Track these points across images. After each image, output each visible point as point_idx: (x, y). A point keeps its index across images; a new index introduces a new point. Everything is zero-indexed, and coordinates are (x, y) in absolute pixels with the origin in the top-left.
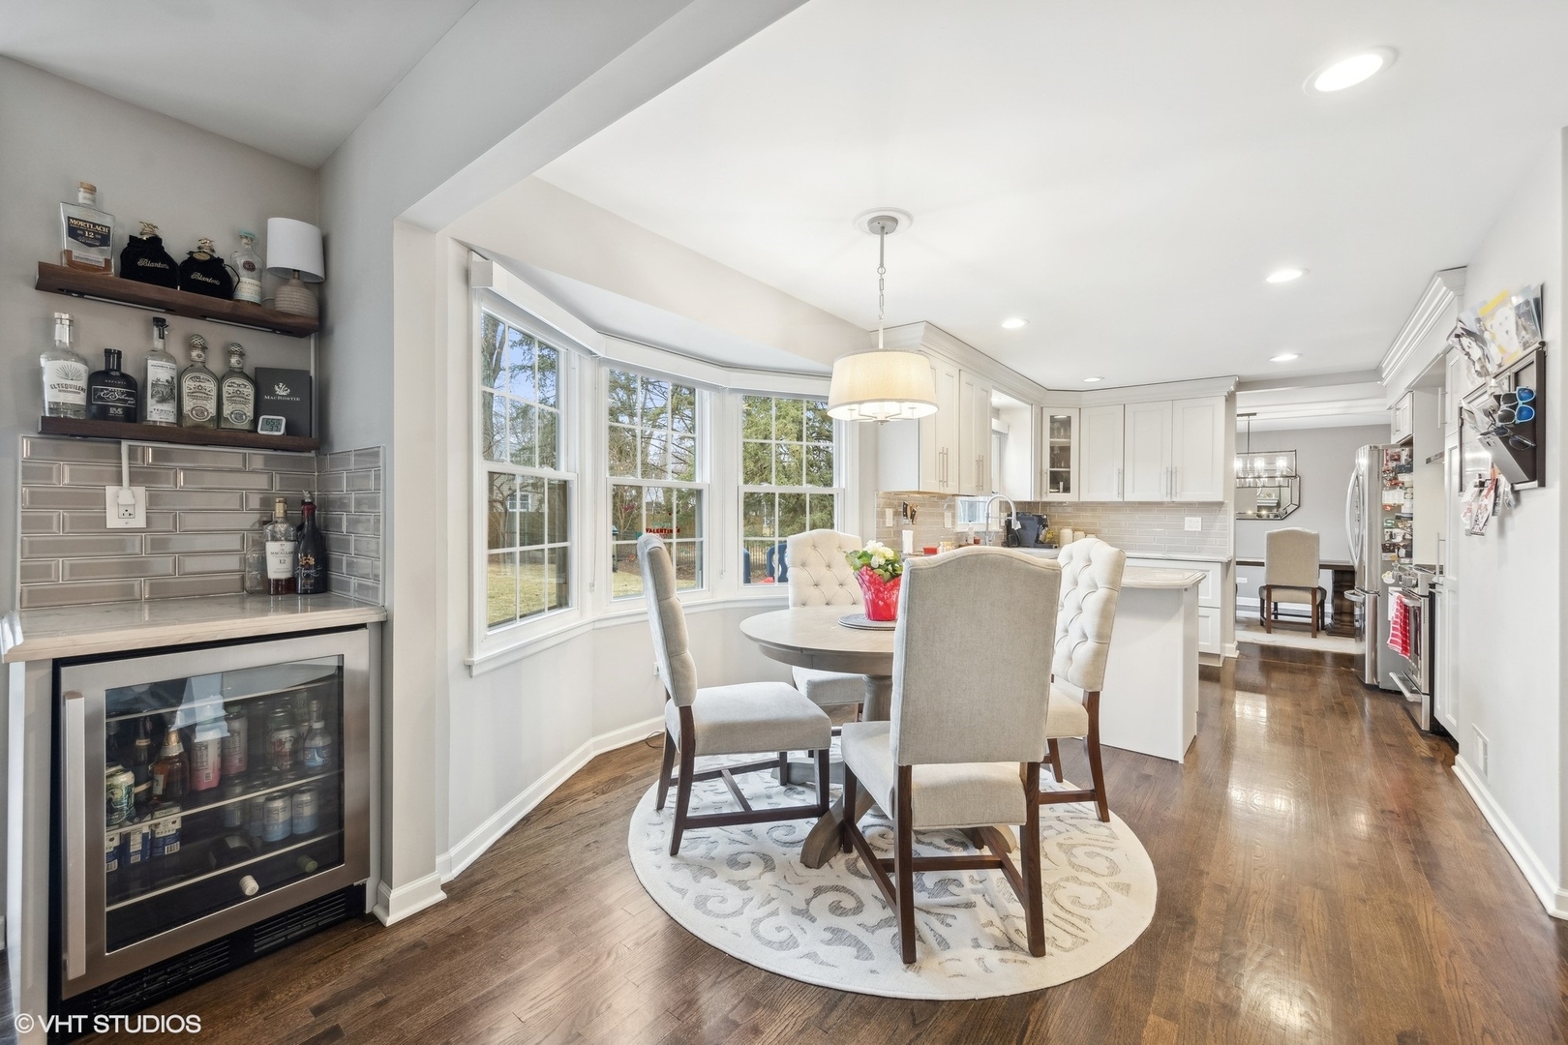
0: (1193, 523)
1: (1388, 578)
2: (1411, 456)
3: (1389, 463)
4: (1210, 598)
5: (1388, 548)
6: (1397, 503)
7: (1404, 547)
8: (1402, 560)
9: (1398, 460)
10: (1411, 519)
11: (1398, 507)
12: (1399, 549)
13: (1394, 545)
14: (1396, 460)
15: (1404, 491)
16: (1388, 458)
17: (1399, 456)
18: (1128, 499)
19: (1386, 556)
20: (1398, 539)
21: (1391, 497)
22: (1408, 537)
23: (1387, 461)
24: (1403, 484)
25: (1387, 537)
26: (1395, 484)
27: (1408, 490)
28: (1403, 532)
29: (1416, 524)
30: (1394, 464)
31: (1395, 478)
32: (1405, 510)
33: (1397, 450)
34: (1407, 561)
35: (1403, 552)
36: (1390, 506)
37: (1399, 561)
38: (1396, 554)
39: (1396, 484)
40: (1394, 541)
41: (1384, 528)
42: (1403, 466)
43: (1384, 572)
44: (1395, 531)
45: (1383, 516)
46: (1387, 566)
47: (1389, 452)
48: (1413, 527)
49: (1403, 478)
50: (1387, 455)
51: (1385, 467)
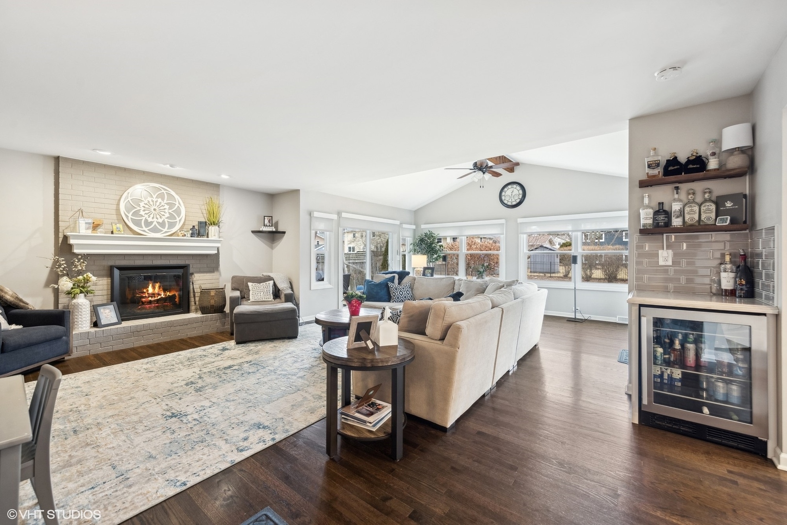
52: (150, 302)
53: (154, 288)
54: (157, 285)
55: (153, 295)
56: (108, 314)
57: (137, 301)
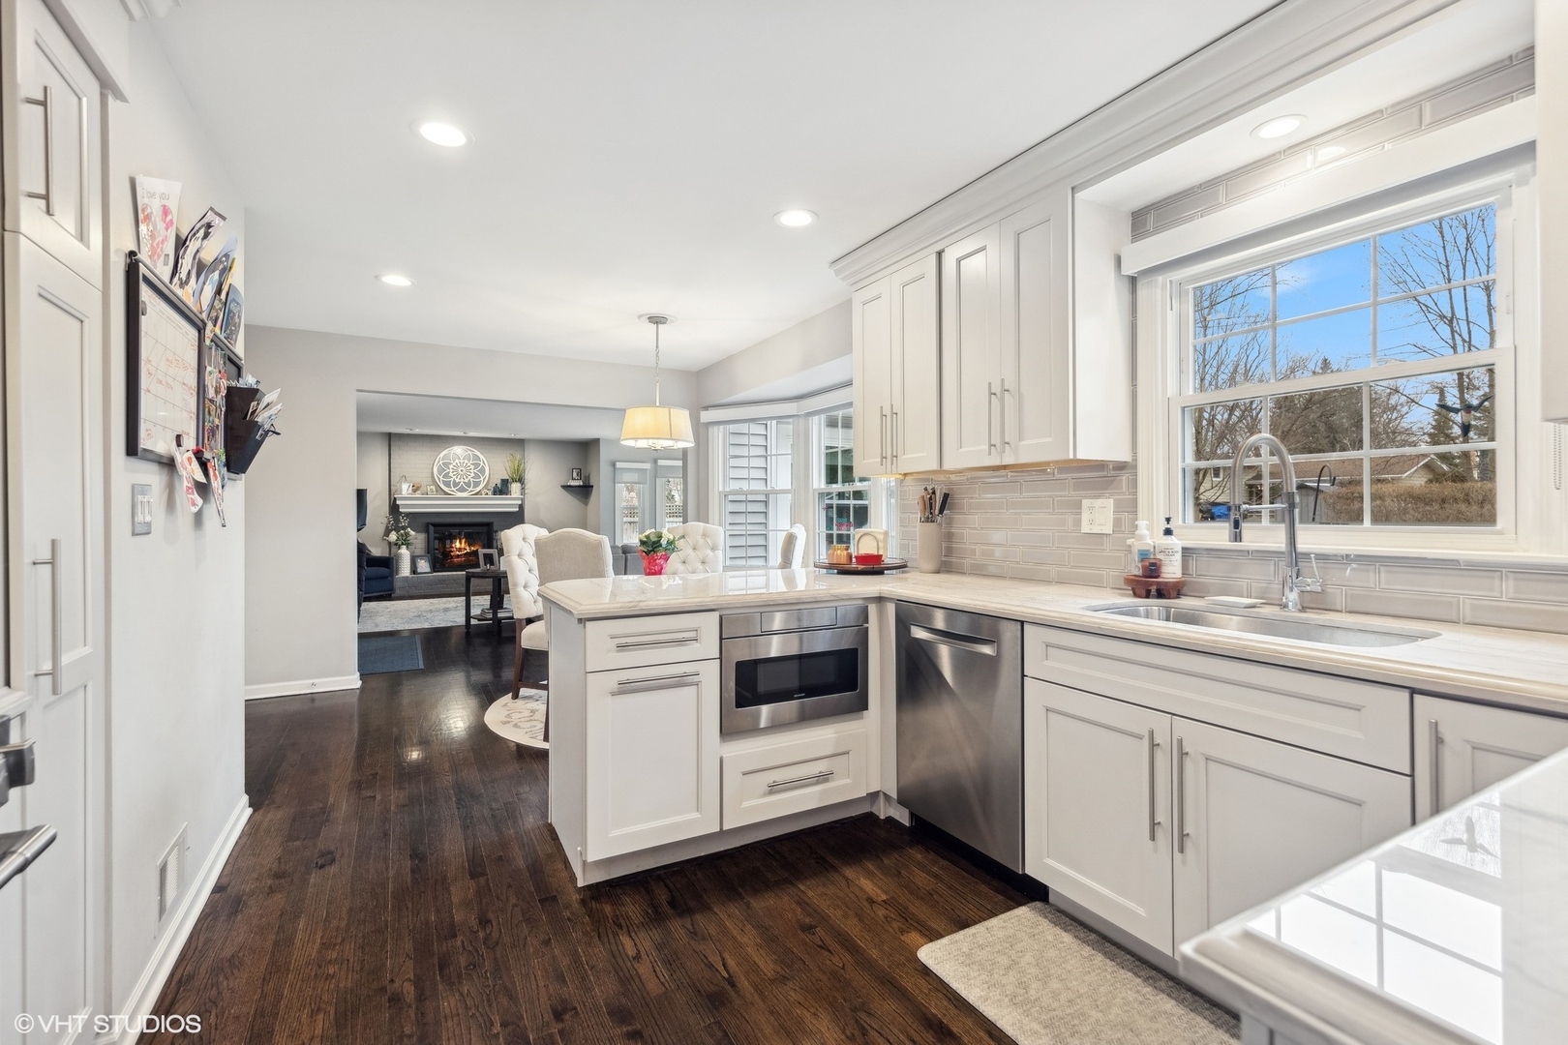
52: (458, 556)
53: (461, 543)
54: (463, 541)
55: (460, 550)
56: (424, 566)
57: (447, 554)
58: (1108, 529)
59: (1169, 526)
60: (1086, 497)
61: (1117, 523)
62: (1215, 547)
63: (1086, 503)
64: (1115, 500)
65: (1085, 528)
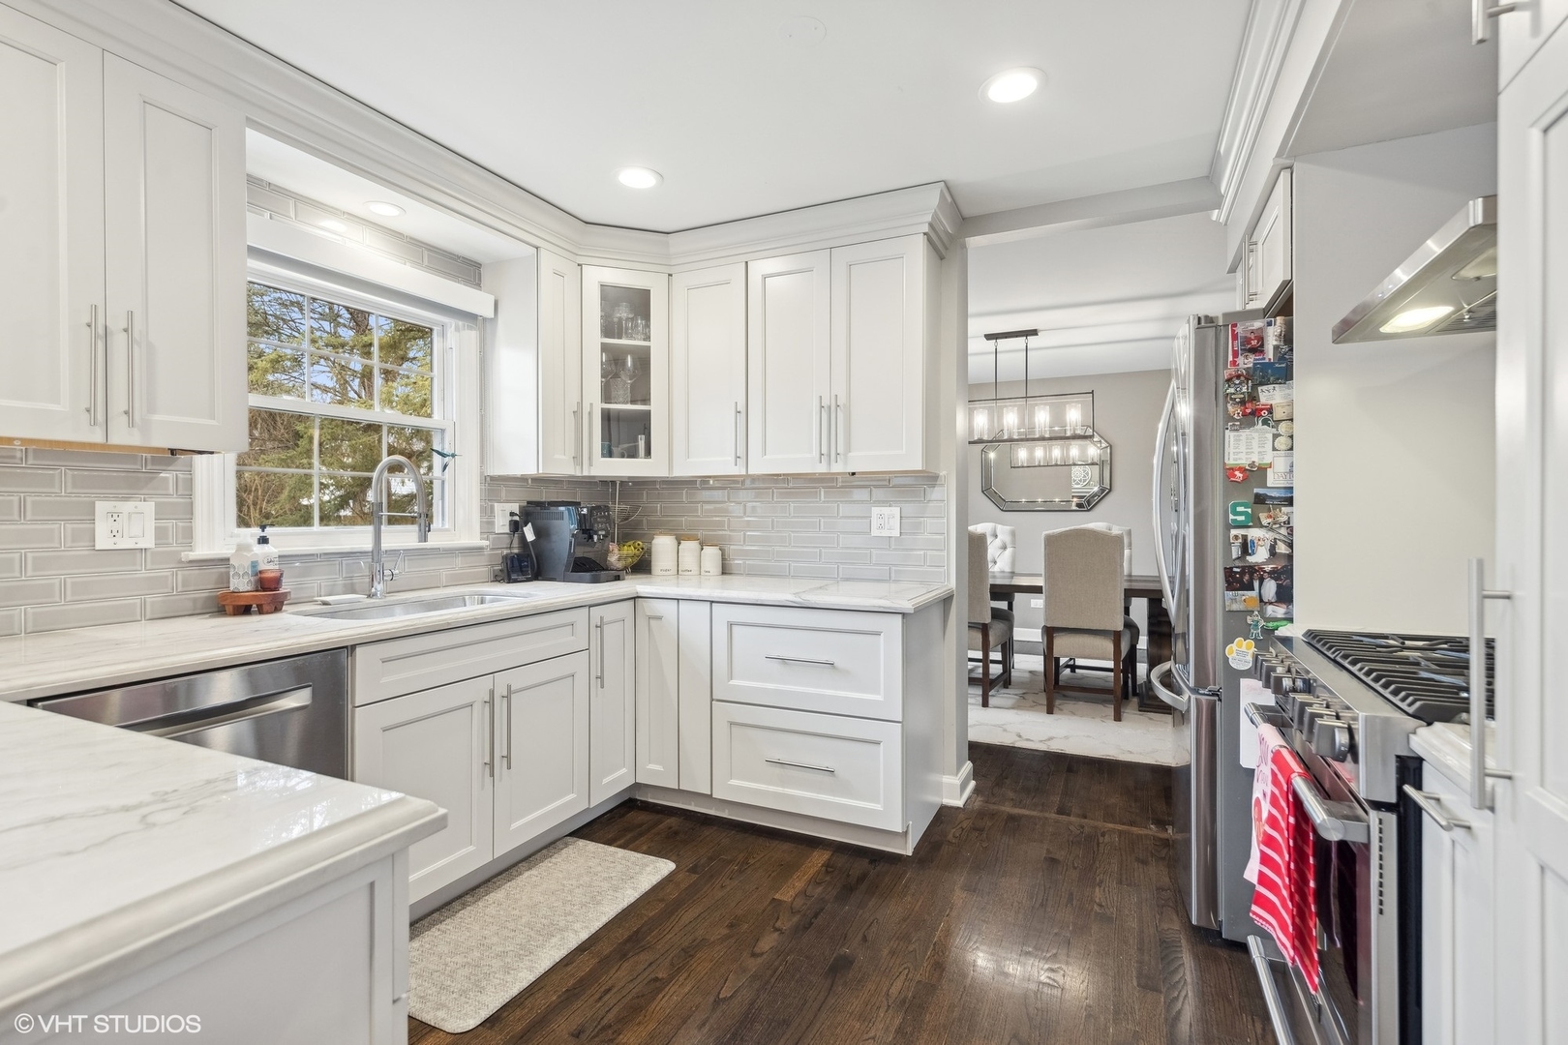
0: (886, 519)
1: (1241, 653)
2: (1287, 338)
3: (1240, 360)
4: (879, 698)
5: (1240, 578)
6: (1256, 458)
7: (1275, 574)
8: (1270, 610)
9: (1258, 350)
10: (1290, 501)
11: (1258, 473)
12: (1262, 580)
13: (1253, 570)
14: (1254, 350)
15: (1269, 432)
16: (1238, 345)
17: (1261, 339)
18: (757, 468)
19: (1233, 600)
20: (1260, 556)
21: (1245, 447)
22: (1282, 549)
23: (1235, 354)
24: (1270, 410)
25: (1236, 552)
26: (1253, 413)
27: (1283, 428)
28: (1270, 535)
29: (1299, 514)
30: (1247, 362)
31: (1253, 397)
32: (1274, 480)
33: (1258, 324)
34: (1279, 611)
35: (1270, 588)
36: (1242, 470)
37: (1262, 613)
38: (1254, 594)
39: (1256, 413)
40: (1251, 559)
41: (1228, 527)
42: (1270, 365)
43: (1228, 640)
44: (1254, 533)
45: (1227, 496)
46: (1238, 623)
47: (1239, 330)
48: (1295, 523)
49: (1271, 395)
50: (1235, 337)
51: (1230, 371)
58: (148, 542)
59: (263, 534)
60: (101, 499)
61: (160, 534)
62: (290, 553)
63: (102, 507)
64: (157, 505)
65: (103, 542)
